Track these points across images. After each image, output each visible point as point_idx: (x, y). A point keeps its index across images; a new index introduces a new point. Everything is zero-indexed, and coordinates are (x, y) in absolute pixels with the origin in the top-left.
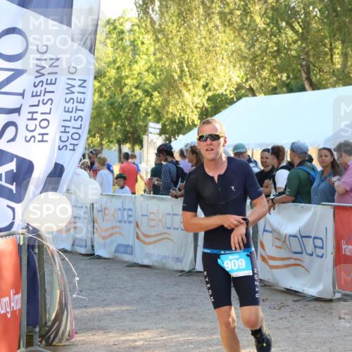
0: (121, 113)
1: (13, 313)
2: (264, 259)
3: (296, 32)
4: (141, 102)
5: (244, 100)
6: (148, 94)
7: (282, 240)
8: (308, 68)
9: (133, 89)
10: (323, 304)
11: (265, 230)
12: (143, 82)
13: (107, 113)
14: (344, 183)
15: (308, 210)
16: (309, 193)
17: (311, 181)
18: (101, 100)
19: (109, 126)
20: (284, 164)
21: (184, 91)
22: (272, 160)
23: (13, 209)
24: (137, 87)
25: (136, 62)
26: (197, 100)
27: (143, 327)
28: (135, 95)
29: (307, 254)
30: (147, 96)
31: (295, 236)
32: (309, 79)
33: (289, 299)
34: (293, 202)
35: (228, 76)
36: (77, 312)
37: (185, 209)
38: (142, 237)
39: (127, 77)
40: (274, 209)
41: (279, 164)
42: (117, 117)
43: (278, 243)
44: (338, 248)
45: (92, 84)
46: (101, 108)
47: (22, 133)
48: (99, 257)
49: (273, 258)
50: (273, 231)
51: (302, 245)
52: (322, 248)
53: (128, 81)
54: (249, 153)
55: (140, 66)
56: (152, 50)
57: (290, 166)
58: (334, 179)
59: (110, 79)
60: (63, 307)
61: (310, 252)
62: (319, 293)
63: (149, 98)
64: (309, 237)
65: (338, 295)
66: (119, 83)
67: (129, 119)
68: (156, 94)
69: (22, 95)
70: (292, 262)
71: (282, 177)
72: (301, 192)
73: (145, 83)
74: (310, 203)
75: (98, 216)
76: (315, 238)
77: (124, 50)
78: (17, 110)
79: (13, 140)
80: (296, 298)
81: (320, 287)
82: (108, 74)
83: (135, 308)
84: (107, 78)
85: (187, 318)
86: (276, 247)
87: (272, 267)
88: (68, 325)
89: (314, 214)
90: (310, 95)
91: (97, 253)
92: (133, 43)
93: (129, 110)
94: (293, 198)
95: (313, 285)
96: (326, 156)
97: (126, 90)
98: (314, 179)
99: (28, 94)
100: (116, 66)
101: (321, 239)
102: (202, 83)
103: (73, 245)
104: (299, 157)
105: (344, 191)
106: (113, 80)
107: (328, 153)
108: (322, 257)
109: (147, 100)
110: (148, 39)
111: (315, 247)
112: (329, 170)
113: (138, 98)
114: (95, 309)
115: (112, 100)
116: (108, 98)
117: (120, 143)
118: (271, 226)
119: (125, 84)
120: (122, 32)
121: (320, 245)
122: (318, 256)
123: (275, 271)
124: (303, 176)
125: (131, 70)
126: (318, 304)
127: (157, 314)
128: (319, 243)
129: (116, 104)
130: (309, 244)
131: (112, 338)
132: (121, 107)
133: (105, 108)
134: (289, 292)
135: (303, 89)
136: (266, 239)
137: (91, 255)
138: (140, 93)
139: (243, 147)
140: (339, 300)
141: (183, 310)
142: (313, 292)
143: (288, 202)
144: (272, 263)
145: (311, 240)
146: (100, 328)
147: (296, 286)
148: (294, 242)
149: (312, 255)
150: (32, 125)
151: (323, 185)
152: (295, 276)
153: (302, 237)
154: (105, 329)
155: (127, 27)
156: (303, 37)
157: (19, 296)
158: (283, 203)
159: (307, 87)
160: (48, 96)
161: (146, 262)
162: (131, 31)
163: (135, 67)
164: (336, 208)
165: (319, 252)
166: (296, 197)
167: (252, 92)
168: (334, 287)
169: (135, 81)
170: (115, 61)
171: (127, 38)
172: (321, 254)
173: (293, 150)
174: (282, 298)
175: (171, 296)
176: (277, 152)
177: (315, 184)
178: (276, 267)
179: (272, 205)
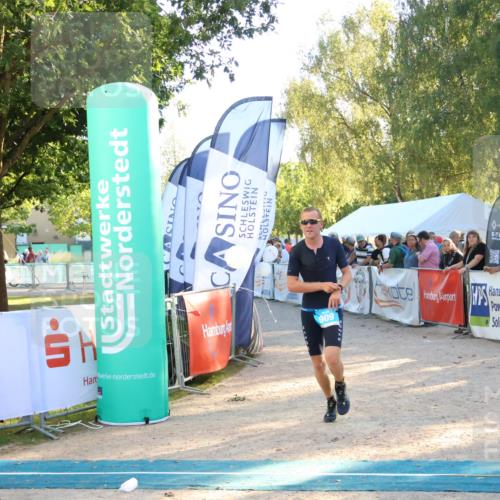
0: (290, 216)
1: (227, 334)
2: (376, 302)
3: (391, 168)
5: (362, 208)
7: (387, 290)
8: (399, 189)
9: (296, 203)
10: (412, 328)
11: (377, 284)
12: (302, 198)
13: (282, 217)
15: (402, 272)
17: (403, 255)
18: (278, 209)
19: (282, 224)
20: (387, 244)
21: (327, 205)
22: (380, 243)
23: (229, 274)
24: (299, 202)
25: (298, 187)
26: (334, 208)
28: (298, 206)
29: (402, 299)
31: (394, 288)
32: (400, 195)
33: (392, 326)
34: (394, 267)
35: (351, 193)
36: (265, 334)
37: (289, 274)
39: (293, 196)
41: (384, 245)
42: (287, 219)
43: (385, 292)
44: (421, 295)
45: (274, 201)
47: (238, 232)
48: (278, 301)
49: (381, 301)
50: (382, 285)
51: (399, 293)
52: (411, 295)
53: (294, 198)
55: (300, 190)
56: (307, 180)
57: (390, 246)
58: (418, 253)
60: (256, 331)
62: (411, 322)
64: (403, 288)
65: (422, 323)
66: (288, 199)
67: (294, 220)
69: (235, 207)
70: (393, 303)
71: (386, 252)
72: (398, 262)
73: (304, 199)
74: (403, 267)
75: (277, 277)
76: (407, 289)
77: (291, 180)
78: (233, 217)
79: (232, 235)
80: (396, 326)
81: (411, 318)
82: (282, 194)
84: (281, 196)
86: (384, 294)
87: (381, 306)
88: (259, 342)
89: (406, 275)
90: (400, 205)
91: (276, 298)
92: (296, 177)
94: (393, 265)
95: (407, 317)
96: (412, 240)
97: (292, 203)
98: (405, 254)
99: (239, 208)
100: (286, 190)
101: (411, 289)
102: (337, 198)
103: (262, 294)
104: (396, 241)
106: (284, 198)
107: (414, 238)
108: (412, 300)
110: (305, 174)
111: (408, 294)
112: (414, 248)
115: (284, 209)
116: (282, 208)
117: (289, 233)
118: (380, 282)
119: (292, 200)
120: (290, 170)
121: (411, 293)
122: (409, 300)
123: (384, 309)
124: (398, 251)
125: (295, 192)
126: (410, 329)
128: (409, 292)
129: (287, 212)
130: (403, 293)
131: (286, 349)
132: (290, 213)
133: (281, 214)
134: (392, 321)
135: (396, 201)
136: (378, 290)
137: (272, 300)
138: (300, 204)
140: (419, 327)
142: (407, 321)
144: (382, 304)
146: (279, 344)
147: (397, 318)
148: (394, 291)
149: (405, 299)
150: (243, 228)
151: (411, 257)
152: (397, 312)
154: (281, 344)
155: (293, 167)
156: (395, 171)
157: (230, 324)
159: (399, 199)
160: (252, 211)
162: (295, 170)
163: (298, 190)
164: (419, 271)
165: (410, 297)
167: (364, 204)
168: (420, 318)
169: (297, 198)
170: (286, 187)
171: (293, 173)
174: (387, 325)
176: (381, 238)
177: (406, 257)
178: (385, 306)
179: (381, 269)
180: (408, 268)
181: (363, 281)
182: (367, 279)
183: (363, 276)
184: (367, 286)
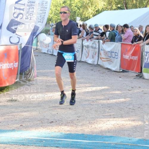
2: (101, 58)
6: (79, 9)
7: (106, 53)
8: (126, 3)
10: (116, 73)
11: (101, 50)
12: (77, 5)
14: (125, 36)
15: (114, 44)
16: (115, 39)
17: (116, 36)
24: (75, 7)
29: (113, 57)
31: (110, 52)
41: (107, 30)
44: (122, 56)
49: (103, 58)
50: (104, 50)
51: (111, 55)
52: (117, 56)
54: (99, 27)
58: (122, 35)
61: (114, 57)
62: (116, 69)
65: (121, 70)
67: (73, 16)
68: (81, 9)
70: (108, 60)
71: (108, 34)
72: (112, 39)
76: (115, 53)
80: (109, 71)
81: (116, 68)
82: (67, 2)
86: (104, 55)
87: (103, 61)
89: (115, 45)
93: (73, 13)
94: (110, 40)
95: (114, 67)
96: (120, 28)
98: (116, 35)
101: (117, 53)
104: (113, 28)
105: (124, 39)
106: (68, 4)
107: (121, 27)
108: (117, 58)
111: (115, 55)
112: (121, 32)
113: (76, 10)
118: (103, 48)
121: (117, 55)
125: (74, 1)
126: (115, 73)
128: (116, 54)
130: (113, 54)
134: (107, 69)
139: (97, 25)
140: (121, 72)
142: (114, 69)
143: (108, 41)
144: (103, 60)
145: (114, 53)
149: (114, 58)
151: (119, 37)
153: (112, 52)
158: (107, 41)
164: (122, 44)
165: (116, 57)
166: (111, 40)
168: (120, 68)
169: (75, 5)
173: (111, 26)
174: (105, 70)
176: (107, 26)
177: (117, 36)
178: (104, 61)
179: (104, 42)
180: (117, 42)
181: (95, 48)
182: (97, 47)
183: (96, 45)
184: (97, 50)
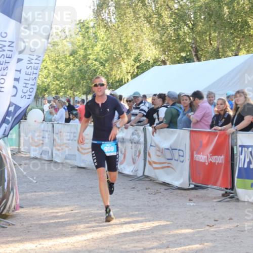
0: (86, 76)
4: (98, 69)
6: (102, 64)
7: (161, 151)
8: (196, 49)
9: (94, 61)
10: (182, 191)
11: (151, 146)
12: (99, 57)
13: (77, 76)
14: (196, 116)
15: (175, 133)
18: (74, 68)
19: (78, 83)
21: (122, 63)
24: (96, 60)
25: (96, 45)
27: (65, 204)
28: (95, 65)
29: (175, 160)
30: (101, 66)
31: (168, 149)
34: (168, 127)
38: (80, 150)
39: (90, 54)
40: (156, 133)
43: (159, 153)
44: (192, 157)
46: (74, 72)
48: (56, 162)
49: (155, 163)
50: (156, 146)
51: (172, 155)
52: (183, 156)
53: (91, 57)
55: (98, 49)
59: (80, 56)
63: (103, 67)
64: (176, 149)
65: (192, 186)
68: (107, 64)
70: (166, 165)
73: (101, 58)
76: (179, 150)
80: (167, 188)
81: (181, 181)
82: (79, 52)
83: (65, 193)
84: (78, 55)
85: (96, 200)
86: (158, 156)
87: (155, 168)
93: (91, 74)
100: (84, 48)
101: (182, 151)
103: (41, 154)
104: (172, 100)
105: (196, 121)
106: (81, 56)
107: (188, 98)
108: (183, 162)
109: (101, 68)
111: (179, 155)
112: (188, 108)
113: (96, 67)
114: (40, 193)
115: (80, 68)
116: (78, 67)
119: (89, 59)
121: (182, 155)
122: (180, 161)
123: (156, 170)
127: (78, 197)
128: (181, 153)
129: (83, 71)
132: (86, 72)
133: (76, 73)
134: (165, 184)
137: (51, 161)
138: (97, 63)
141: (95, 195)
142: (177, 183)
143: (164, 128)
144: (154, 166)
149: (177, 160)
151: (185, 118)
153: (172, 149)
159: (195, 60)
161: (82, 165)
163: (95, 48)
166: (169, 124)
167: (164, 63)
168: (190, 181)
169: (95, 56)
172: (182, 160)
174: (159, 187)
175: (90, 186)
177: (180, 117)
178: (157, 168)
179: (155, 130)
180: (181, 128)
181: (138, 143)
184: (142, 147)
